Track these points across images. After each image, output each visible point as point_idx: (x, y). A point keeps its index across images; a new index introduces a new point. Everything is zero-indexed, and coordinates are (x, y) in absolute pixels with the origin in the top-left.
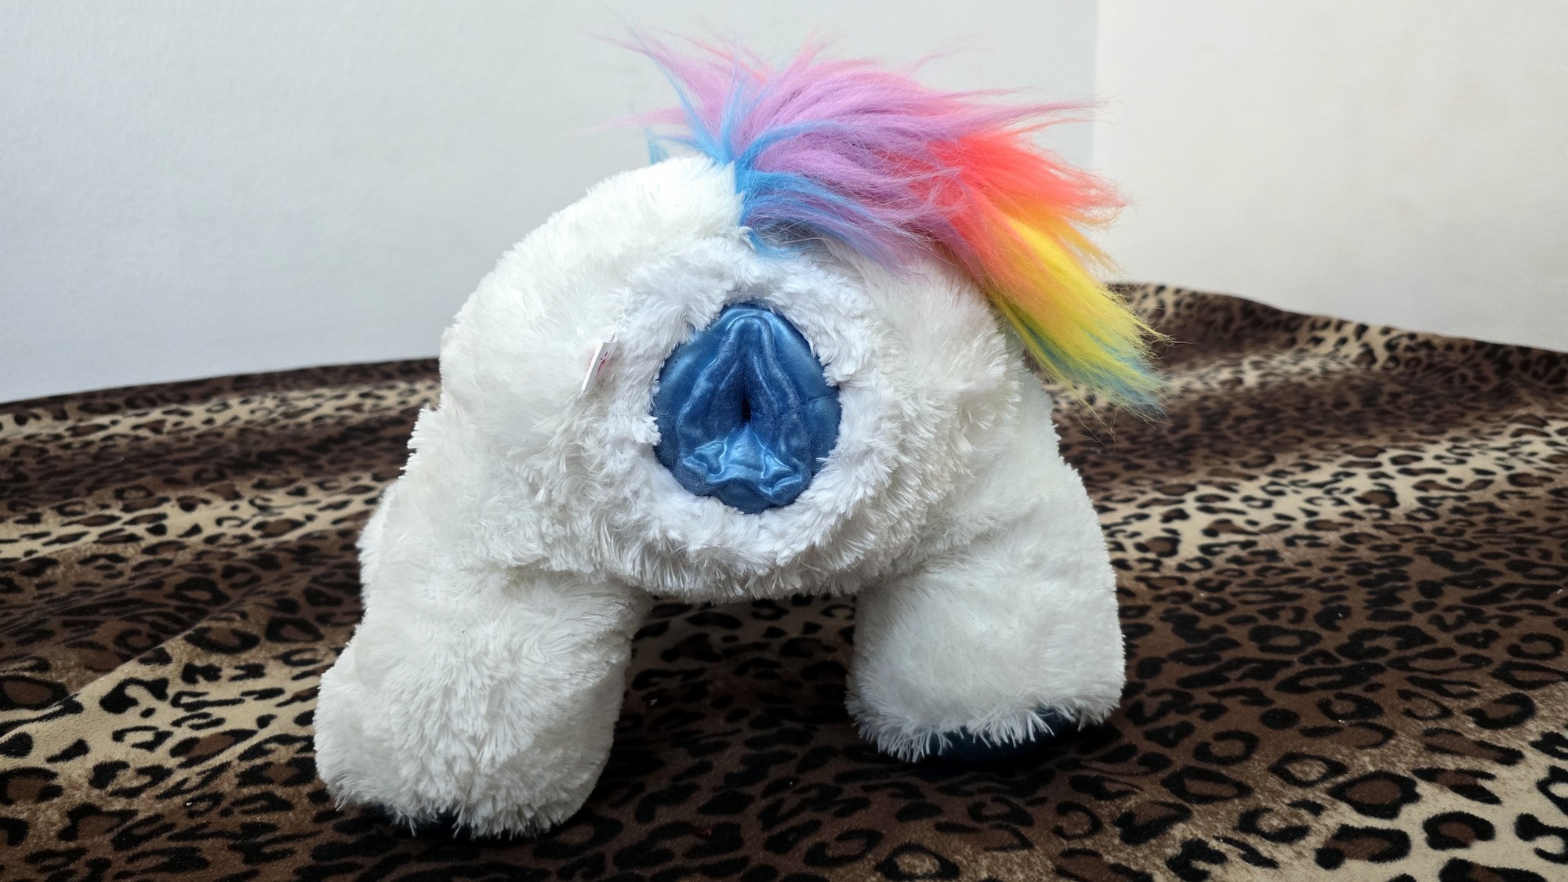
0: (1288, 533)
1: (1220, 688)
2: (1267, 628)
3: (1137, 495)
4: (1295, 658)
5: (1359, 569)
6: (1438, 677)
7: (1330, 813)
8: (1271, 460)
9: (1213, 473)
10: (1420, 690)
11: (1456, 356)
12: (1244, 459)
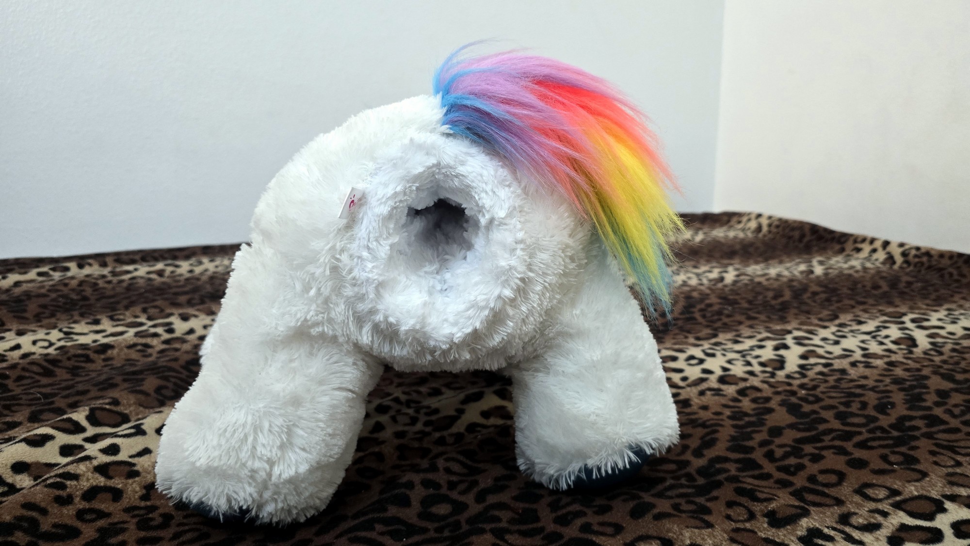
0: (852, 359)
1: (819, 445)
2: (846, 412)
3: (755, 334)
4: (864, 430)
5: (897, 381)
6: (951, 444)
7: (893, 516)
8: (836, 317)
9: (802, 324)
10: (942, 451)
11: (946, 262)
12: (819, 316)
